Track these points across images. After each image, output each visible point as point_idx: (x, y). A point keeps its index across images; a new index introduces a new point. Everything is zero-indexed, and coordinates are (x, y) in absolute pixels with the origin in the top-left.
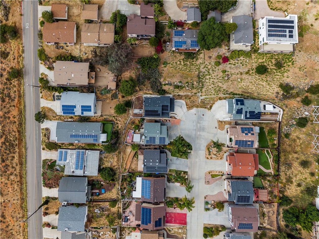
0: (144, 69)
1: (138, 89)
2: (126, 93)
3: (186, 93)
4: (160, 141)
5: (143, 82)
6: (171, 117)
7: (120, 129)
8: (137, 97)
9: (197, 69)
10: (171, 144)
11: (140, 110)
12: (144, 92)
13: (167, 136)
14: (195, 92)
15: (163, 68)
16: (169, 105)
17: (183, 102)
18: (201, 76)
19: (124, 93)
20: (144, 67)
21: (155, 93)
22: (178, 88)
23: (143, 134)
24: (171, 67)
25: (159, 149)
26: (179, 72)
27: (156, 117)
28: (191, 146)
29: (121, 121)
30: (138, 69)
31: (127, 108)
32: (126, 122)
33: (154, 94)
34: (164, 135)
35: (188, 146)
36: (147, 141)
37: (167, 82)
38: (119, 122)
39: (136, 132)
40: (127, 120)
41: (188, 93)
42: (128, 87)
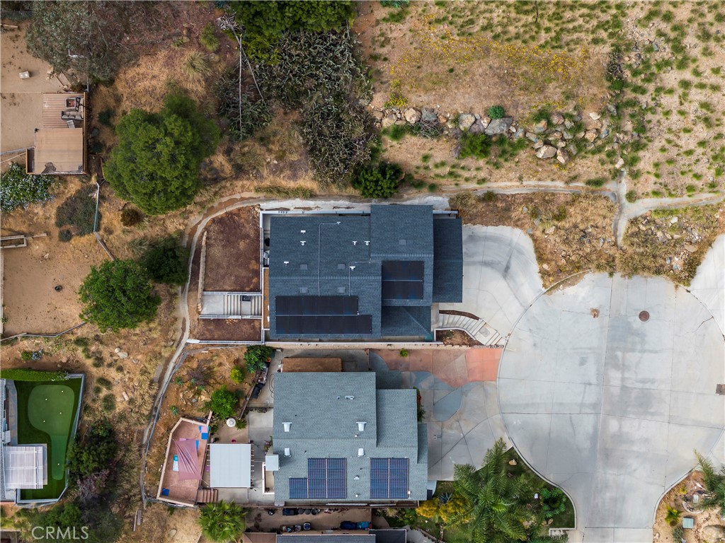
0: (261, 33)
1: (228, 168)
2: (150, 195)
3: (533, 182)
4: (372, 481)
5: (258, 121)
6: (441, 336)
7: (122, 417)
8: (220, 213)
9: (602, 25)
10: (441, 494)
11: (244, 299)
12: (267, 183)
13: (415, 451)
14: (593, 176)
15: (384, 26)
16: (428, 258)
17: (518, 238)
18: (627, 74)
19: (136, 192)
20: (259, 21)
21: (335, 190)
22: (485, 153)
23: (270, 444)
24: (438, 21)
25: (373, 525)
26: (487, 51)
27: (343, 336)
28: (569, 504)
29: (129, 364)
30: (219, 35)
31: (161, 288)
32: (160, 369)
33: (329, 197)
34: (402, 445)
35: (546, 502)
36: (295, 483)
37: (411, 116)
38: (113, 374)
39: (222, 434)
40: (161, 363)
41: (549, 183)
42: (159, 155)
